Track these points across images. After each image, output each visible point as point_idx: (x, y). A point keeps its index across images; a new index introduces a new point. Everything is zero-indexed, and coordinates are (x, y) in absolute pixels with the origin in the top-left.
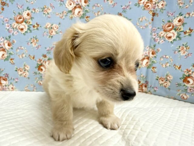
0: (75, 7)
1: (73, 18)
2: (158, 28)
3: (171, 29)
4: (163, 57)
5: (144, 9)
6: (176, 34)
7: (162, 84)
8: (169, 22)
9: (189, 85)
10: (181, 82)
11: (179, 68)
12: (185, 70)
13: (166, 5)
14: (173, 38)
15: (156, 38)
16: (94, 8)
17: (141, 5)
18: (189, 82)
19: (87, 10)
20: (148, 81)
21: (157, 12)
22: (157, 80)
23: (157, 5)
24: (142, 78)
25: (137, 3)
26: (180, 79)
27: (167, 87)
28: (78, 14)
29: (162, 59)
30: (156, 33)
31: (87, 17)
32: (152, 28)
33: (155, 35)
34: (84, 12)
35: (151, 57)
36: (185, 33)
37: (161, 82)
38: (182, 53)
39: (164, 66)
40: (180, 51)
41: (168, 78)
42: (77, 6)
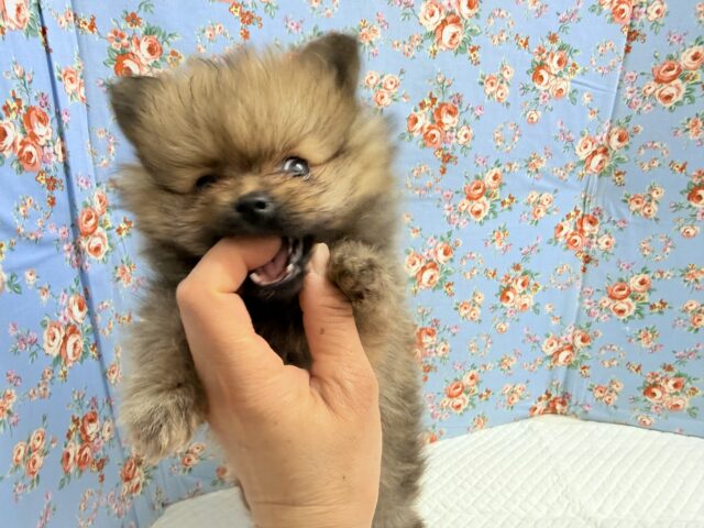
0: (424, 269)
1: (419, 291)
2: (598, 290)
3: (625, 297)
4: (605, 349)
5: (567, 248)
6: (634, 307)
7: (601, 398)
8: (621, 280)
9: (653, 401)
10: (640, 394)
11: (637, 370)
12: (648, 374)
13: (616, 246)
14: (627, 314)
15: (593, 310)
16: (464, 263)
17: (561, 240)
18: (654, 395)
19: (449, 269)
20: (569, 392)
21: (596, 257)
22: (591, 390)
23: (594, 240)
24: (554, 388)
25: (553, 237)
26: (639, 389)
27: (612, 402)
28: (429, 282)
29: (603, 352)
30: (592, 300)
31: (447, 286)
32: (582, 288)
33: (590, 304)
34: (442, 275)
35: (579, 347)
36: (652, 307)
37: (598, 394)
38: (643, 343)
39: (607, 364)
40: (640, 339)
41: (614, 387)
42: (428, 266)
